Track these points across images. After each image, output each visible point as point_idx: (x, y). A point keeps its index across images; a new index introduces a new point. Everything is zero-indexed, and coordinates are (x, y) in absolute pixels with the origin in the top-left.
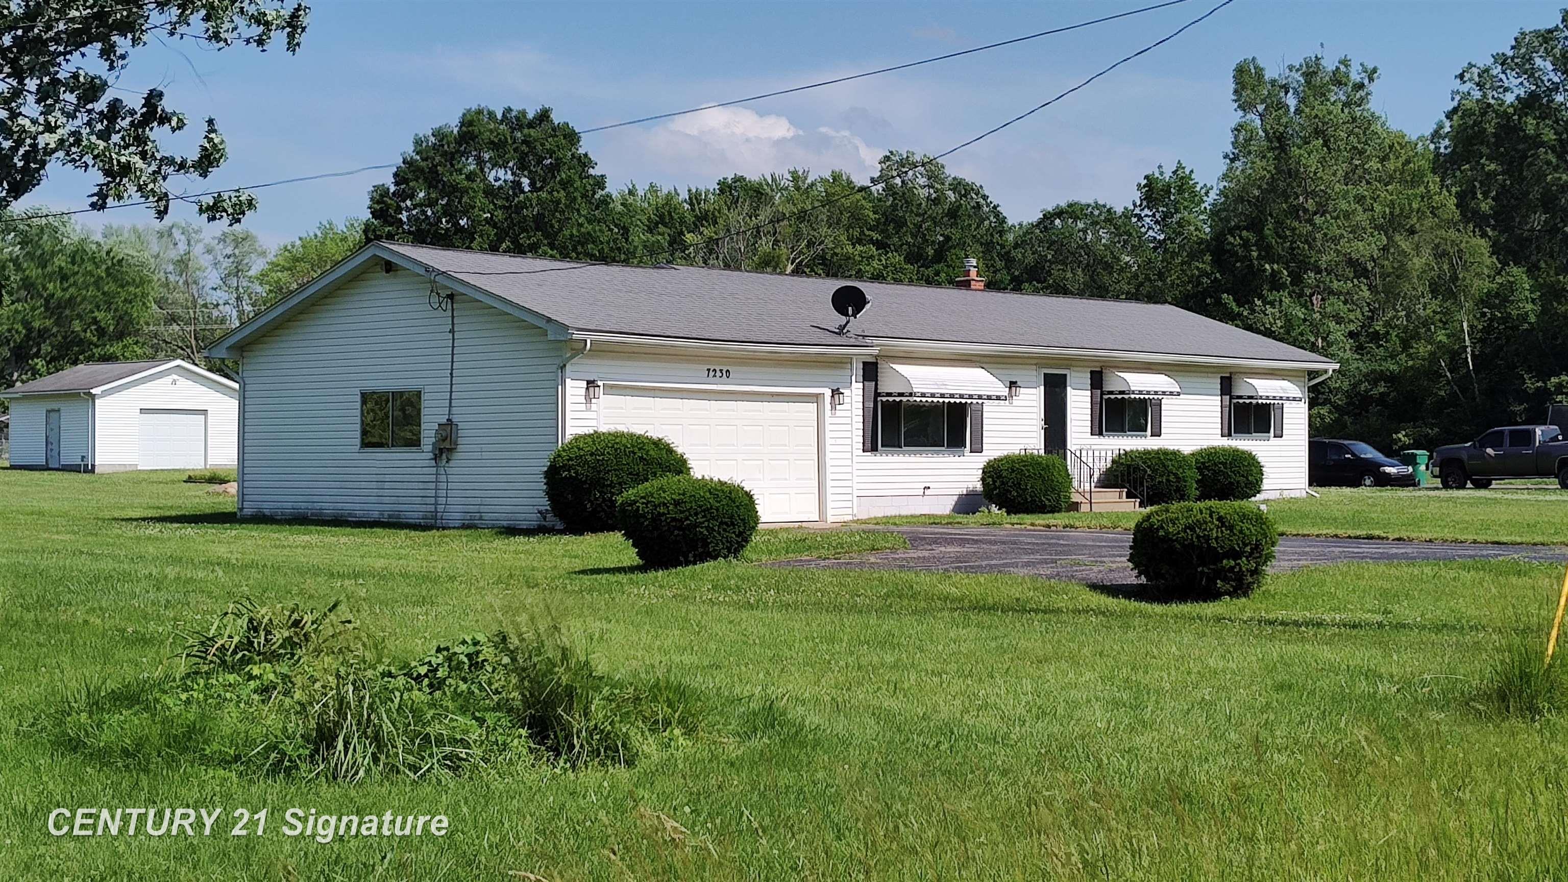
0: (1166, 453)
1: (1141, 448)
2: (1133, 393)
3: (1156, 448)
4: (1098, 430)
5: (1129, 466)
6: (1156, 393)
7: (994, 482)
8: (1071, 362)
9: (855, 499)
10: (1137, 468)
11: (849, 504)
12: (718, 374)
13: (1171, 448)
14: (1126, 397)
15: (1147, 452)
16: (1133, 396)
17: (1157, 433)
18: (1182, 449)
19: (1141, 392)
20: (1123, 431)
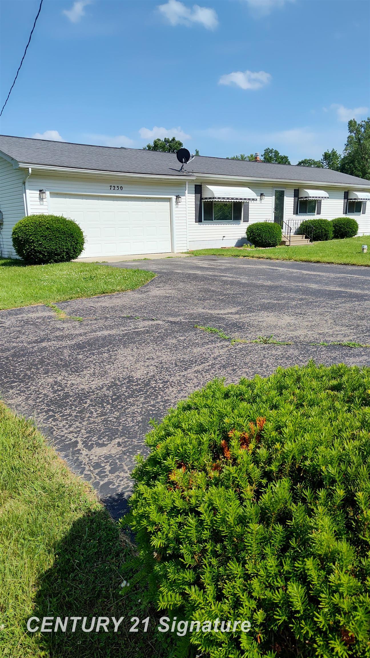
0: (321, 221)
1: (312, 219)
2: (310, 197)
3: (318, 219)
4: (296, 213)
5: (307, 226)
6: (319, 197)
7: (251, 234)
8: (286, 186)
9: (188, 242)
10: (309, 227)
11: (185, 245)
12: (116, 188)
13: (324, 219)
14: (307, 199)
15: (314, 221)
16: (310, 199)
17: (319, 213)
18: (328, 219)
19: (313, 197)
20: (306, 213)
